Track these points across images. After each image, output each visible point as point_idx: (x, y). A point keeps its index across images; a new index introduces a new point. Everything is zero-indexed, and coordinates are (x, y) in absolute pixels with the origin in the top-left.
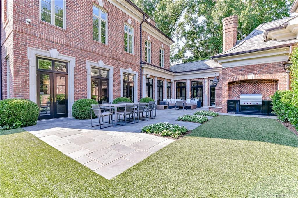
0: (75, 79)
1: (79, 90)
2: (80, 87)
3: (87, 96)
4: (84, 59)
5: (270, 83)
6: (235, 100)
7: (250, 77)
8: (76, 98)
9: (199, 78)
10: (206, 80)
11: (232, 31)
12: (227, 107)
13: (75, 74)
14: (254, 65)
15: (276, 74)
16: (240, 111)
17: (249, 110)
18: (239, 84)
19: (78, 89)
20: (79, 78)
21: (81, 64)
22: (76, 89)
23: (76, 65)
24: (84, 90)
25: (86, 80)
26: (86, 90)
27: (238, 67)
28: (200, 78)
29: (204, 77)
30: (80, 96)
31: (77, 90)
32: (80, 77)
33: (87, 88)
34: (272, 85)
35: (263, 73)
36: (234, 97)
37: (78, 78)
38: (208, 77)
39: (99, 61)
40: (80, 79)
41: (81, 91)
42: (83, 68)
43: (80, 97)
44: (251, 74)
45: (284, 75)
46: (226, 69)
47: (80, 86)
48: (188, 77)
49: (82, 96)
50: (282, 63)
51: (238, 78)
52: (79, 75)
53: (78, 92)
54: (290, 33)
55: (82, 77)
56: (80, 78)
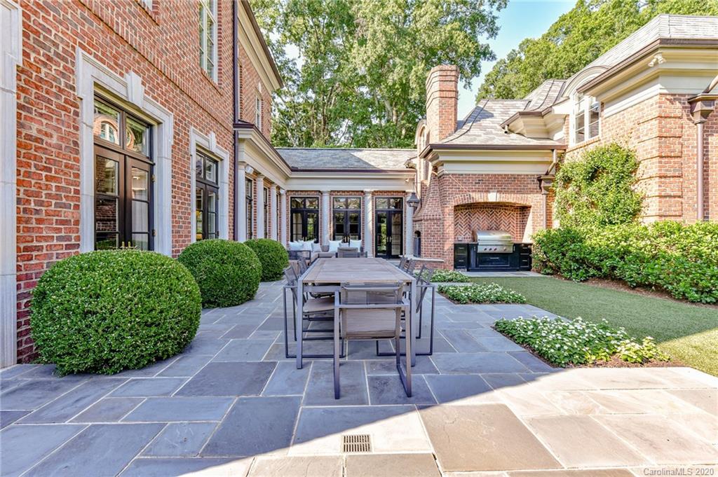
0: (19, 133)
1: (41, 203)
2: (47, 187)
3: (78, 238)
4: (63, 33)
5: (512, 211)
6: (460, 242)
7: (492, 197)
8: (26, 249)
9: (352, 191)
10: (369, 197)
11: (452, 98)
12: (453, 259)
13: (20, 106)
14: (499, 175)
15: (529, 196)
16: (477, 266)
17: (491, 261)
18: (466, 209)
19: (38, 195)
20: (39, 131)
21: (49, 59)
22: (22, 196)
23: (26, 54)
24: (65, 206)
25: (77, 152)
26: (77, 207)
27: (472, 175)
28: (354, 191)
29: (365, 190)
30: (46, 239)
31: (28, 201)
32: (44, 128)
33: (77, 192)
34: (515, 215)
35: (511, 192)
36: (458, 236)
37: (34, 133)
38: (373, 190)
39: (127, 72)
40: (44, 138)
41: (53, 208)
42: (62, 86)
43: (44, 244)
44: (493, 192)
45: (538, 198)
46: (450, 176)
47: (47, 178)
48: (326, 186)
49: (59, 239)
50: (536, 177)
51: (473, 198)
52: (41, 115)
53: (37, 212)
54: (544, 128)
55: (58, 130)
56: (46, 134)
